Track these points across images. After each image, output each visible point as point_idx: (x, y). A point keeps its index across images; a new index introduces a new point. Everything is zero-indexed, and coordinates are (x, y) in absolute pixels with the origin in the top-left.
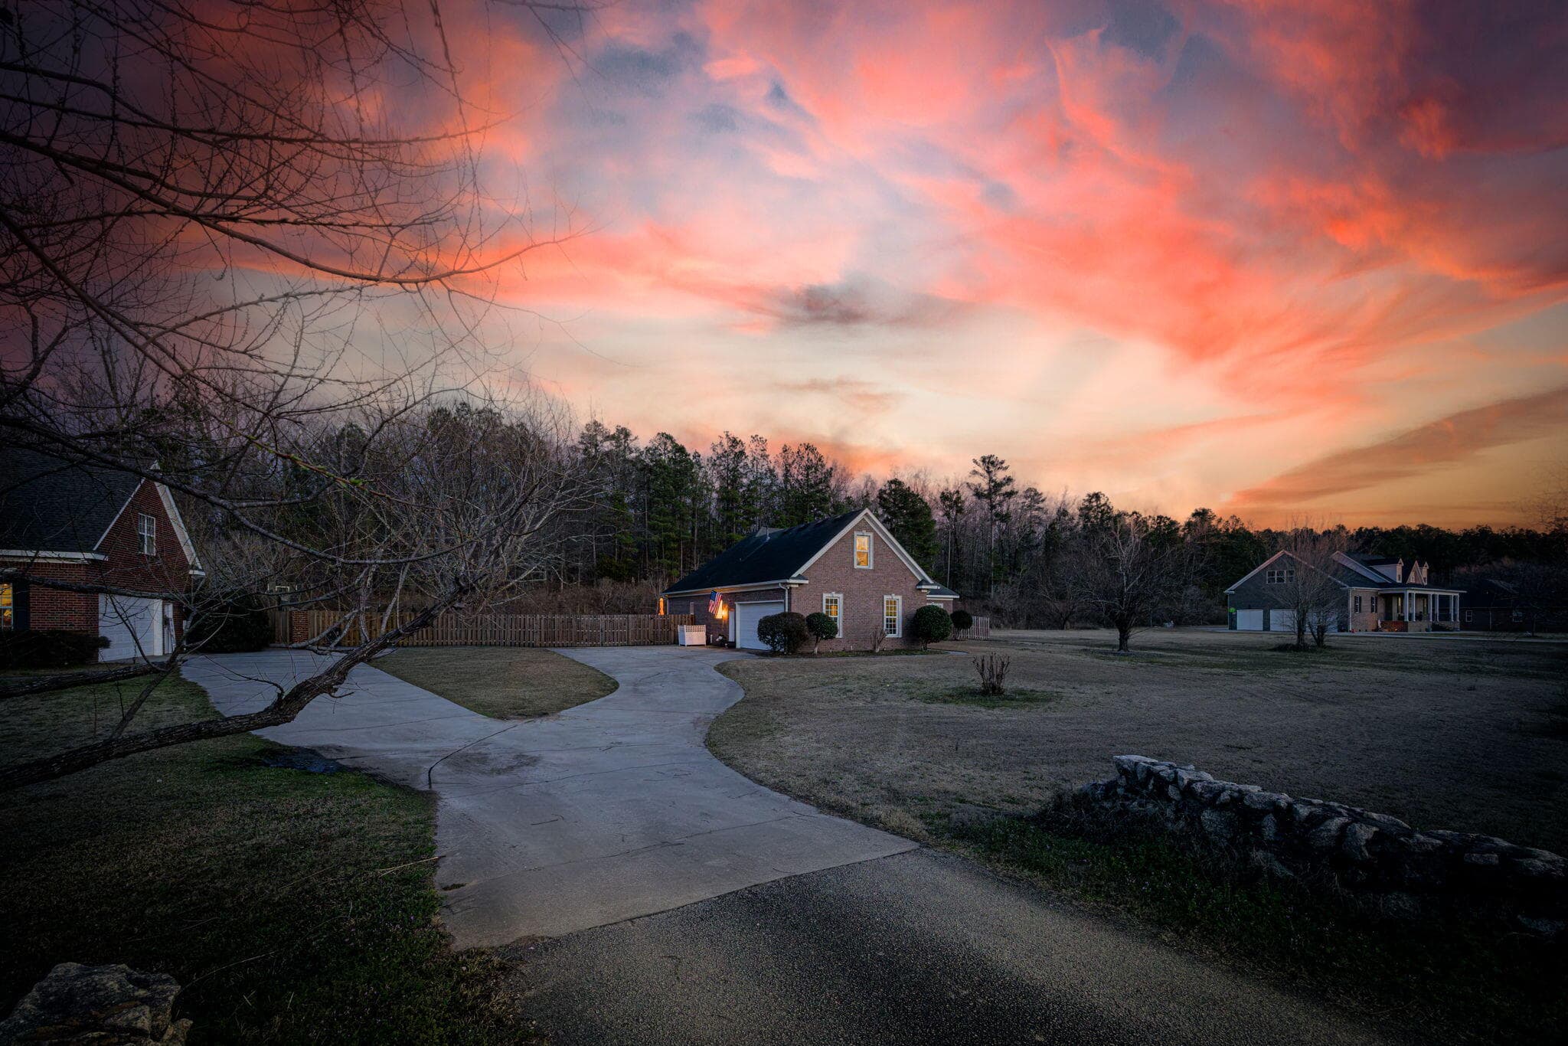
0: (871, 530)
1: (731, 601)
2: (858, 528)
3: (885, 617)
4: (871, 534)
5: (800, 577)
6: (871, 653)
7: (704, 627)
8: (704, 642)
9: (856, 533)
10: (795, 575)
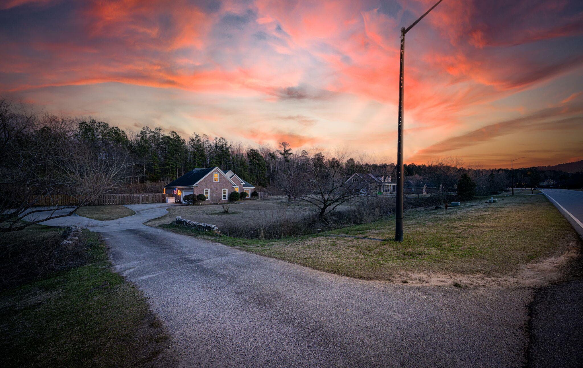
0: (219, 172)
1: (181, 190)
2: (215, 171)
3: (223, 195)
4: (219, 173)
5: (196, 185)
6: (217, 204)
7: (174, 198)
8: (174, 202)
9: (214, 173)
10: (195, 184)
